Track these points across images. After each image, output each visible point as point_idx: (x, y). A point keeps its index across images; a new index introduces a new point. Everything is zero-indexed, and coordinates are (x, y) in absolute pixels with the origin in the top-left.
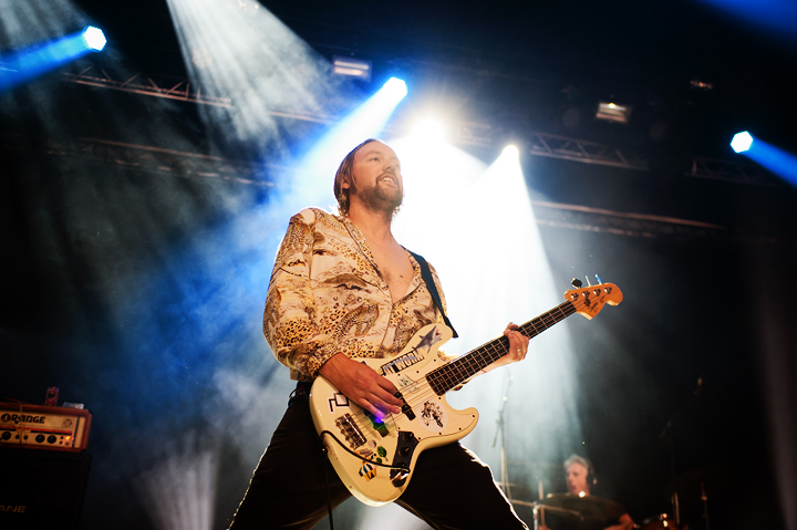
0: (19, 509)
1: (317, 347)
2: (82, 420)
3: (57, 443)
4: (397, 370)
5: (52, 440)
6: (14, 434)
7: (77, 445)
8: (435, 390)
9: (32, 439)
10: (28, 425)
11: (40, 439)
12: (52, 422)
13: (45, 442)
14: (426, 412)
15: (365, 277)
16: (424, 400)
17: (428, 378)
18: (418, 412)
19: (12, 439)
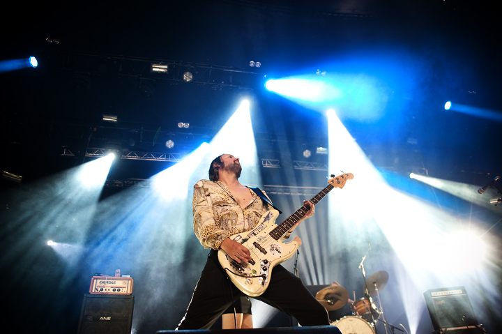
0: (109, 318)
1: (218, 235)
2: (130, 282)
3: (121, 292)
4: (255, 235)
5: (119, 290)
6: (104, 289)
7: (129, 292)
8: (274, 238)
9: (111, 291)
10: (109, 285)
11: (114, 290)
12: (119, 283)
13: (116, 291)
14: (272, 249)
15: (228, 201)
16: (270, 244)
17: (270, 234)
18: (268, 250)
19: (104, 291)
